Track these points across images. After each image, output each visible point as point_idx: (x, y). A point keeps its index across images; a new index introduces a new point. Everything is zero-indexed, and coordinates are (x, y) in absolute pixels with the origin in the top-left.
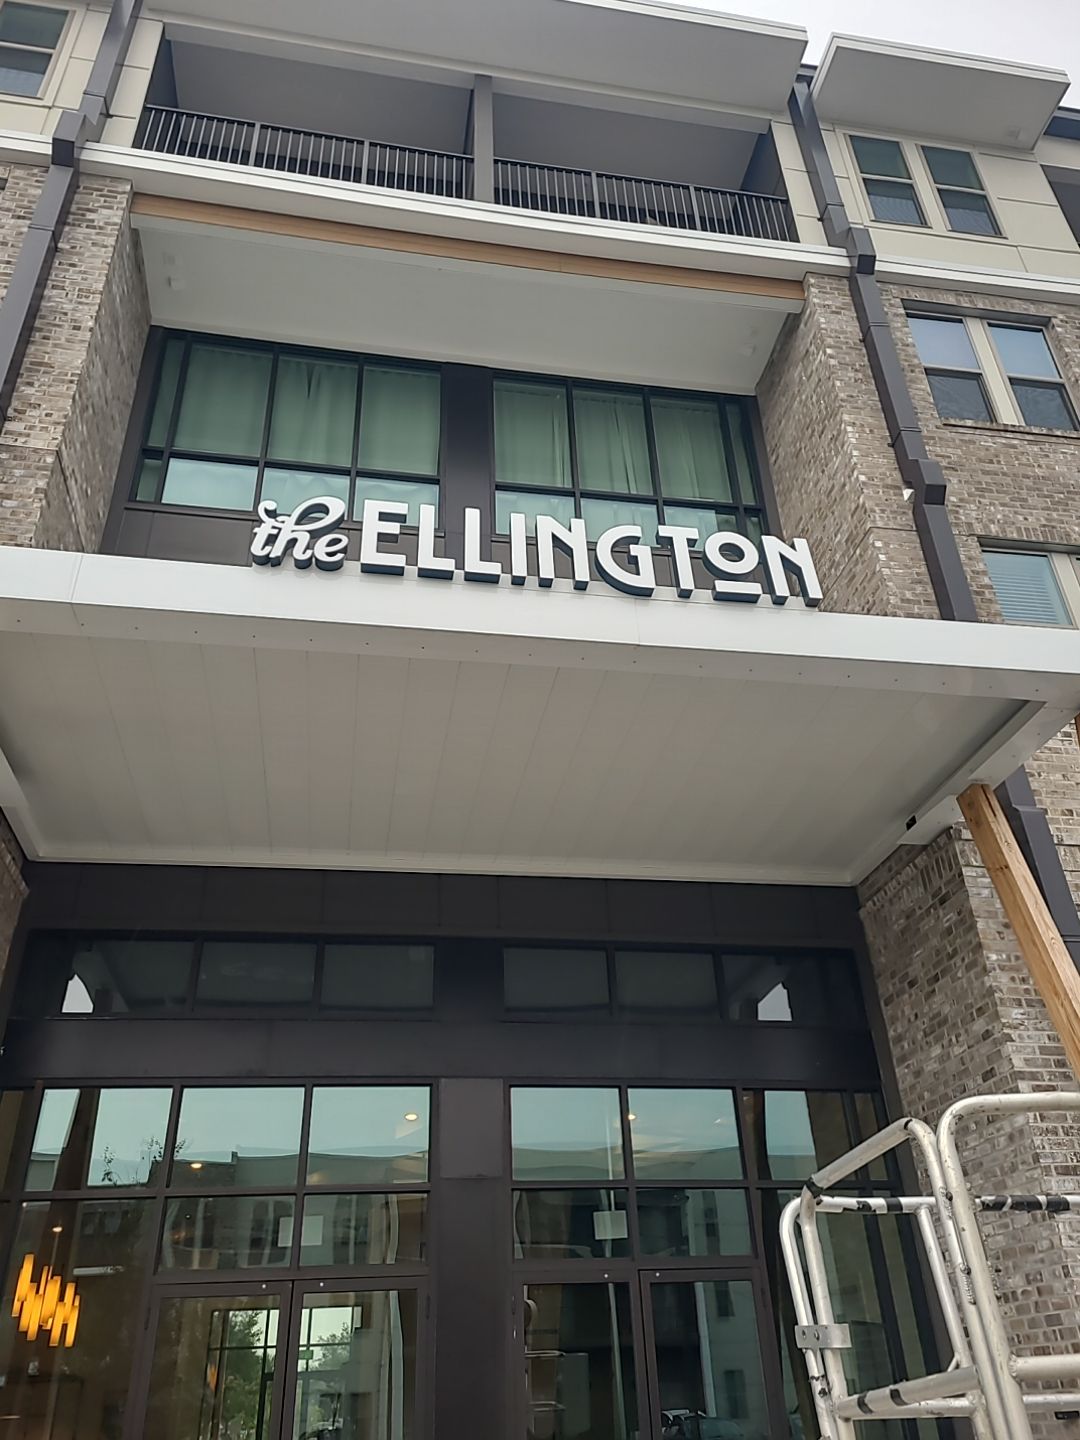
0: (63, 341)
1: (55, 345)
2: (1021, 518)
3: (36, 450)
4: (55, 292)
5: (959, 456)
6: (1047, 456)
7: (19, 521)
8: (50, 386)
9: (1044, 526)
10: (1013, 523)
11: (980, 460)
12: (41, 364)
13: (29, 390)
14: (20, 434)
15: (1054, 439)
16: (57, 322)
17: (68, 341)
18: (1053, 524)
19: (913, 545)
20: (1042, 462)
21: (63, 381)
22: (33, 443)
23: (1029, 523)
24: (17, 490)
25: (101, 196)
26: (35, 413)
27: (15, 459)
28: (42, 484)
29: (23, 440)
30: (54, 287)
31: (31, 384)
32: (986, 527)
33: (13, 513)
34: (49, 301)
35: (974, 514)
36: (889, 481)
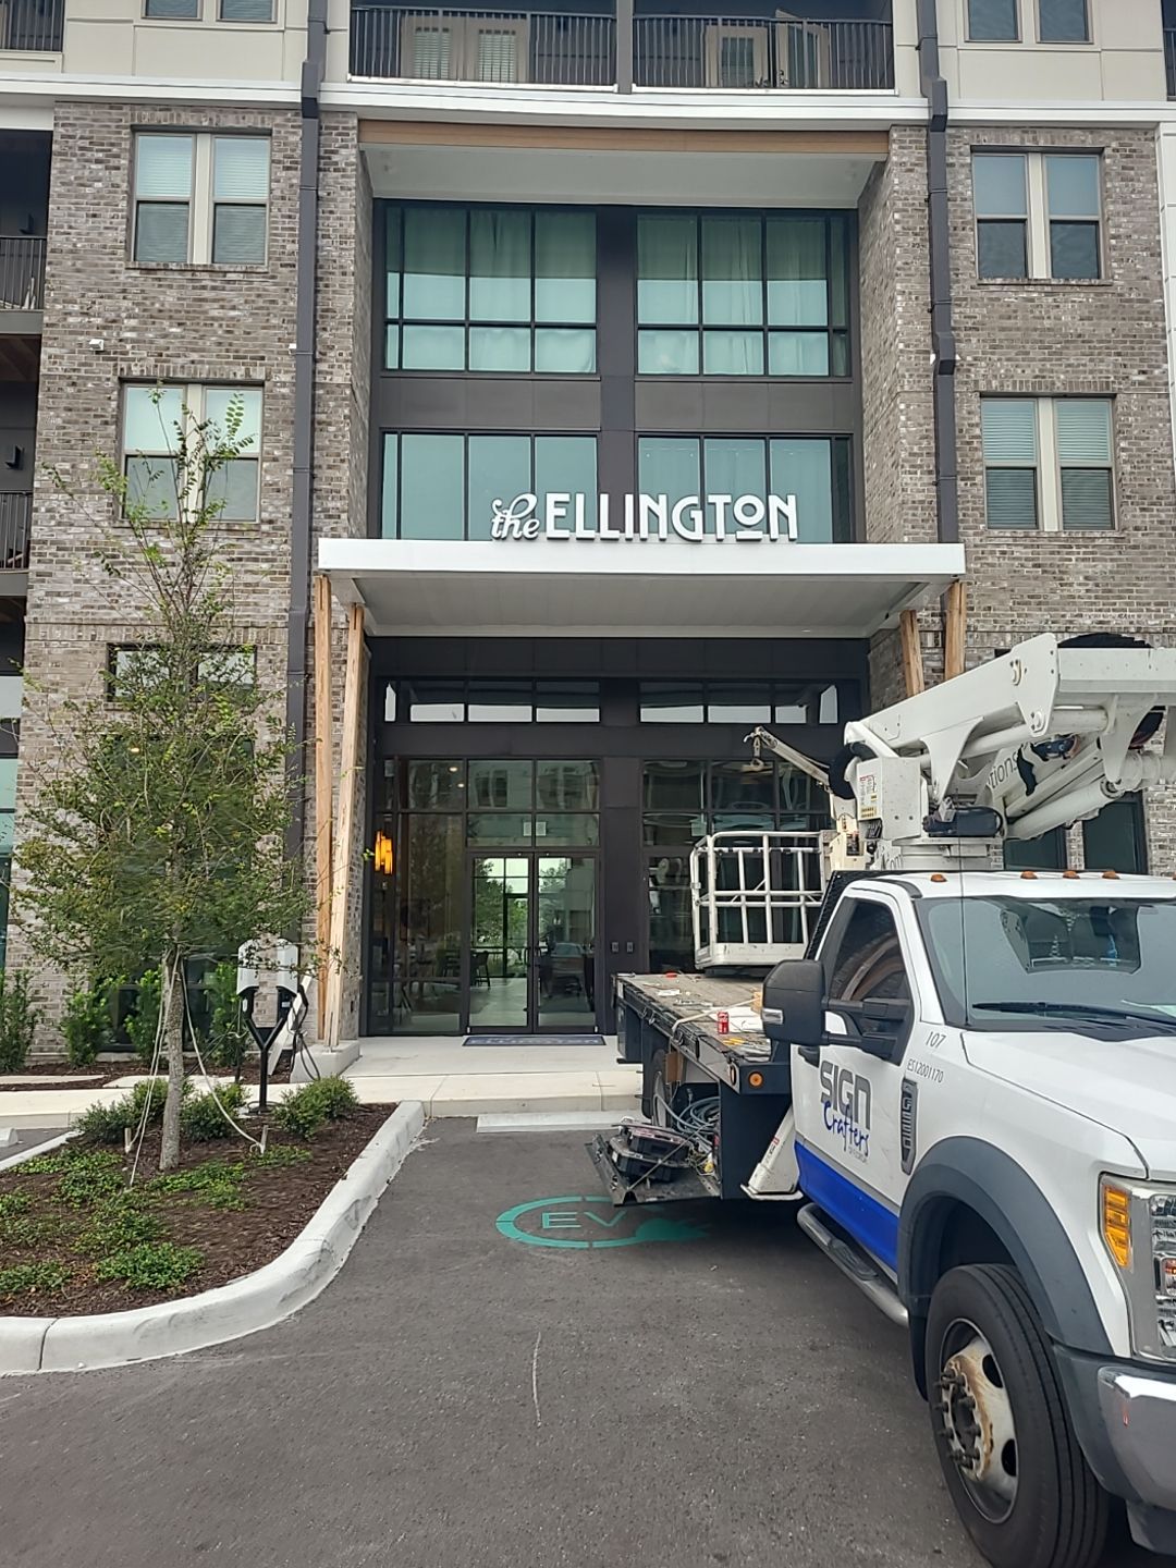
0: (337, 288)
1: (334, 292)
2: (1019, 371)
3: (338, 385)
4: (325, 240)
5: (984, 316)
6: (1058, 306)
7: (339, 442)
8: (337, 329)
9: (1036, 377)
10: (1012, 377)
11: (1001, 317)
12: (327, 310)
13: (326, 335)
14: (327, 373)
15: (1068, 289)
16: (331, 270)
17: (341, 286)
18: (1044, 374)
19: (927, 405)
20: (1053, 313)
21: (343, 324)
22: (338, 380)
23: (1024, 375)
24: (334, 418)
25: (339, 134)
26: (332, 354)
27: (328, 393)
28: (347, 411)
29: (329, 377)
30: (324, 237)
31: (325, 329)
32: (989, 383)
33: (335, 436)
34: (323, 251)
35: (982, 372)
36: (921, 347)
